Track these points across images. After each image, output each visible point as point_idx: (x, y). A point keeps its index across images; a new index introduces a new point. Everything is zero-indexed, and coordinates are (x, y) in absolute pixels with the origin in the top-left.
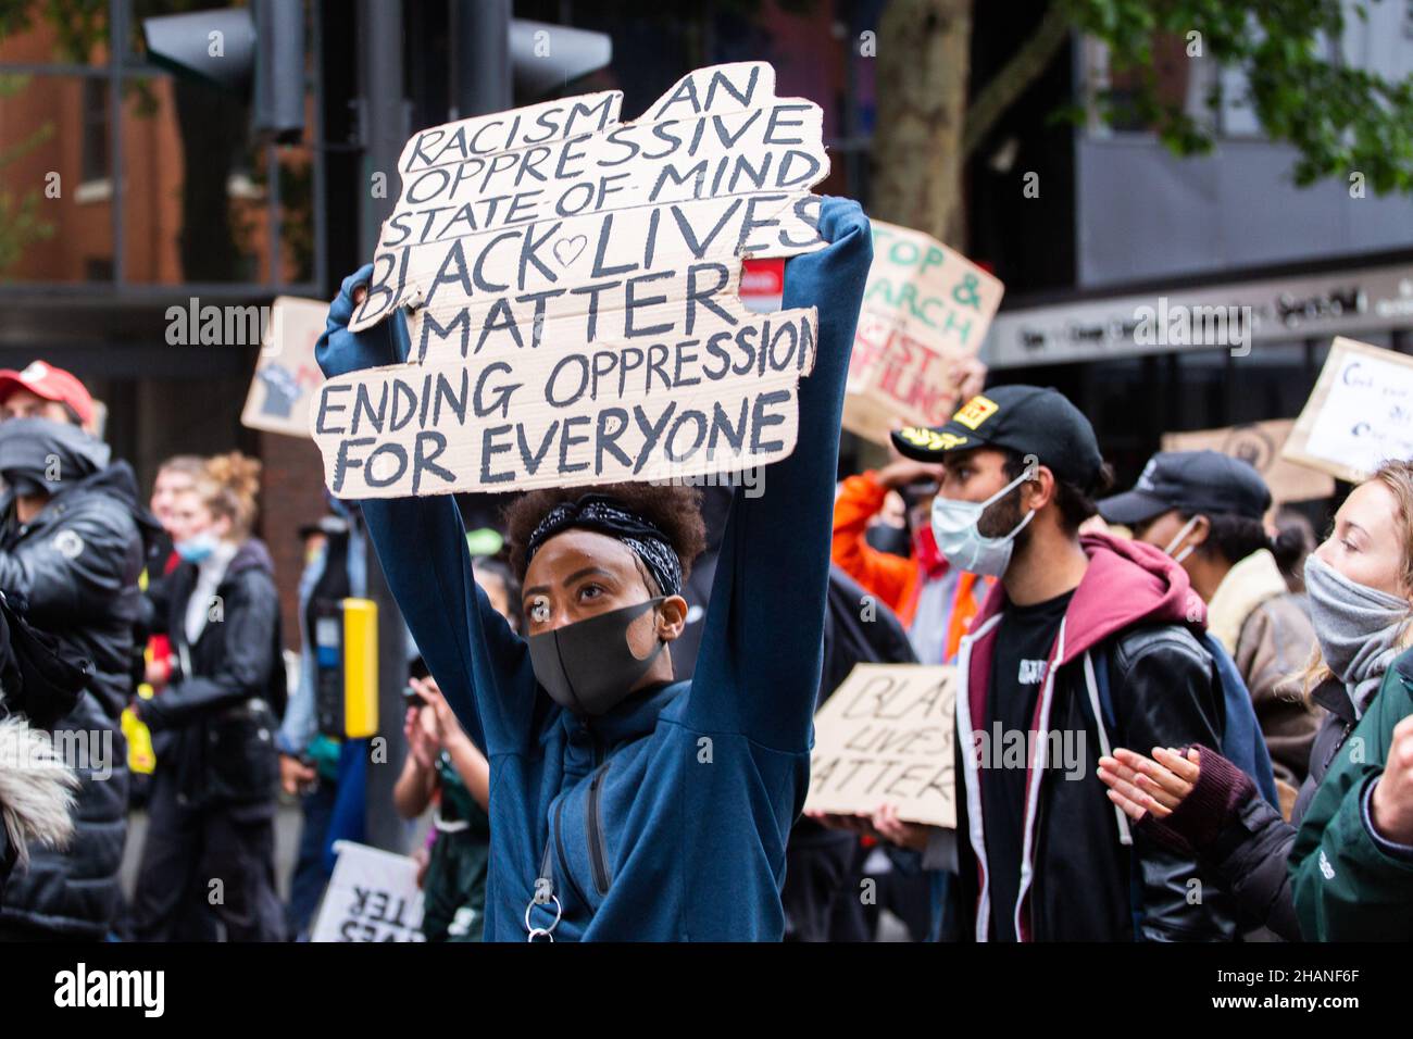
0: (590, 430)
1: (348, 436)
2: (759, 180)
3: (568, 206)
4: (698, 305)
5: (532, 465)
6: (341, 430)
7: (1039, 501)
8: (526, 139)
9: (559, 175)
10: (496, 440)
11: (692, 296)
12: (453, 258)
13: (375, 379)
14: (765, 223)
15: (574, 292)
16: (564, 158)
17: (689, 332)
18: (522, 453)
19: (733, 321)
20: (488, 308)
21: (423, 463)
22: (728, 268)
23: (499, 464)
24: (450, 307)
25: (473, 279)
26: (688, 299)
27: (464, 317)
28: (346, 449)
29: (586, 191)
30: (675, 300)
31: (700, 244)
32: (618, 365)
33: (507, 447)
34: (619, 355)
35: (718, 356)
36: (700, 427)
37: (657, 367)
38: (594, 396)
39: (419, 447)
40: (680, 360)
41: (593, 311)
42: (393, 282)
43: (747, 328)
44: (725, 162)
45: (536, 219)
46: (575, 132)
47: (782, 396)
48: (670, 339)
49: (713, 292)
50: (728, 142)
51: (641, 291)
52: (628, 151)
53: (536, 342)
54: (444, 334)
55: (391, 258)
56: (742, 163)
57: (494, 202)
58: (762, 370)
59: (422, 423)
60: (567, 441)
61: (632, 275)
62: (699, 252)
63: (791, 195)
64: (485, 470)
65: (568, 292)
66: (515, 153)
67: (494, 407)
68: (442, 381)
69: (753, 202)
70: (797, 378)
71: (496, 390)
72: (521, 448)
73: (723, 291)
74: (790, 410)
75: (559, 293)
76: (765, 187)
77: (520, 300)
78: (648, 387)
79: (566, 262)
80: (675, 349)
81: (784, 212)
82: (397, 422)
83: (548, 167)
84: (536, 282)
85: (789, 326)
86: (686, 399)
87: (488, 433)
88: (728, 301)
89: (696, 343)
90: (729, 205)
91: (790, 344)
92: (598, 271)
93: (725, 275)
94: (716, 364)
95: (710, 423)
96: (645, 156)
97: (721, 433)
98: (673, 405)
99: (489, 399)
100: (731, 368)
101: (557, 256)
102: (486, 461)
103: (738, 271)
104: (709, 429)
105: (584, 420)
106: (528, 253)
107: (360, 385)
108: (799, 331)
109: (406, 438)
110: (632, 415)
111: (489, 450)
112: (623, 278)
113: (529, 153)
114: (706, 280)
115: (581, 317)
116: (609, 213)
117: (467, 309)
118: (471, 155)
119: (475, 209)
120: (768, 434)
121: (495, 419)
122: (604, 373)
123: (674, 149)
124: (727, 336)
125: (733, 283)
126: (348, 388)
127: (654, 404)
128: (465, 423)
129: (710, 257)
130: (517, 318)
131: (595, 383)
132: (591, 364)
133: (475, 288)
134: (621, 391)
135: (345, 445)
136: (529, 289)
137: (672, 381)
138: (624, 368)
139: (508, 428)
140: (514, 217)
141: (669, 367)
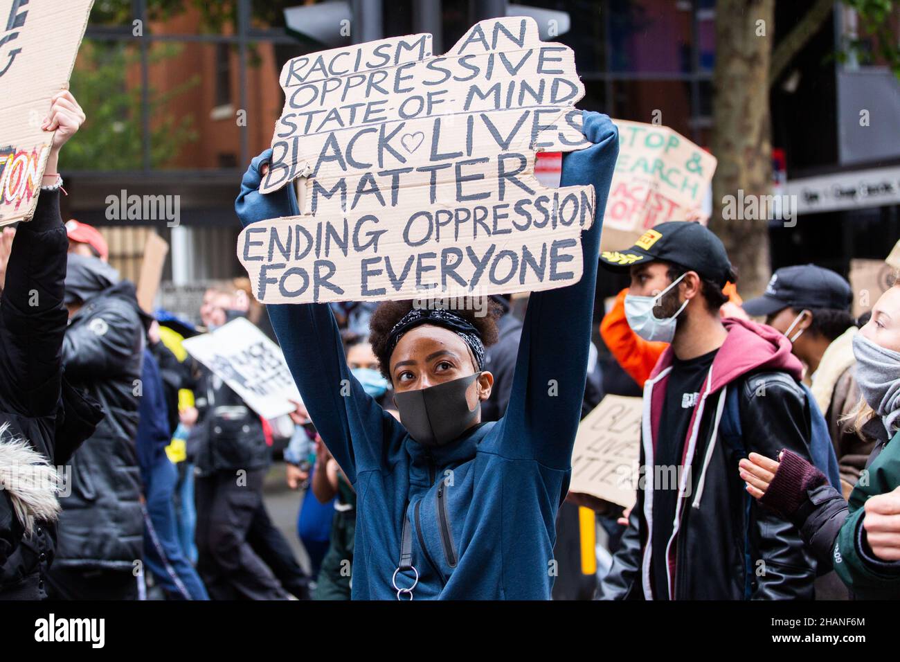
0: (437, 262)
1: (266, 262)
2: (539, 98)
3: (407, 111)
4: (506, 180)
5: (397, 284)
6: (261, 258)
7: (691, 293)
8: (368, 65)
9: (397, 90)
10: (370, 267)
11: (502, 175)
12: (330, 146)
13: (282, 225)
14: (547, 128)
15: (419, 170)
16: (398, 79)
17: (501, 198)
18: (390, 276)
19: (532, 192)
20: (359, 179)
21: (320, 281)
22: (526, 157)
23: (373, 283)
24: (332, 177)
25: (346, 159)
26: (499, 177)
27: (342, 184)
28: (265, 271)
29: (418, 102)
30: (490, 177)
31: (504, 140)
32: (454, 219)
33: (379, 272)
34: (454, 213)
35: (523, 215)
36: (513, 262)
37: (481, 221)
38: (438, 238)
39: (316, 271)
40: (496, 217)
41: (433, 183)
42: (288, 160)
43: (542, 197)
44: (512, 85)
45: (386, 120)
46: (402, 61)
47: (572, 243)
48: (488, 203)
49: (516, 172)
50: (513, 71)
51: (466, 171)
52: (443, 75)
53: (394, 203)
54: (328, 196)
55: (285, 145)
56: (524, 86)
57: (353, 108)
58: (555, 225)
59: (318, 254)
60: (420, 269)
61: (459, 159)
62: (505, 145)
63: (563, 109)
64: (364, 287)
65: (415, 170)
66: (363, 74)
67: (368, 245)
68: (330, 227)
69: (537, 112)
70: (580, 231)
71: (368, 234)
72: (389, 273)
73: (523, 172)
74: (577, 251)
75: (409, 170)
76: (543, 103)
77: (381, 174)
78: (475, 235)
79: (411, 150)
80: (492, 209)
81: (558, 119)
82: (300, 254)
83: (388, 84)
84: (391, 163)
85: (572, 197)
86: (502, 243)
87: (365, 263)
88: (527, 178)
89: (507, 206)
90: (521, 115)
91: (573, 209)
92: (434, 157)
93: (524, 161)
94: (522, 220)
95: (520, 259)
96: (456, 78)
97: (528, 266)
98: (493, 247)
99: (363, 240)
100: (532, 223)
101: (404, 145)
102: (364, 281)
103: (533, 159)
104: (520, 263)
105: (432, 255)
106: (383, 143)
107: (272, 228)
108: (580, 201)
109: (308, 264)
110: (465, 253)
111: (366, 274)
112: (453, 161)
113: (372, 75)
114: (511, 165)
115: (426, 186)
116: (437, 117)
117: (344, 179)
118: (330, 76)
119: (340, 112)
120: (562, 267)
121: (369, 253)
122: (444, 224)
123: (475, 75)
124: (529, 202)
125: (530, 167)
126: (264, 230)
127: (480, 246)
128: (348, 256)
129: (512, 149)
130: (379, 186)
131: (438, 231)
132: (434, 218)
133: (347, 165)
134: (456, 237)
135: (264, 268)
136: (387, 167)
137: (492, 231)
138: (458, 222)
139: (378, 260)
140: (369, 118)
141: (489, 221)
